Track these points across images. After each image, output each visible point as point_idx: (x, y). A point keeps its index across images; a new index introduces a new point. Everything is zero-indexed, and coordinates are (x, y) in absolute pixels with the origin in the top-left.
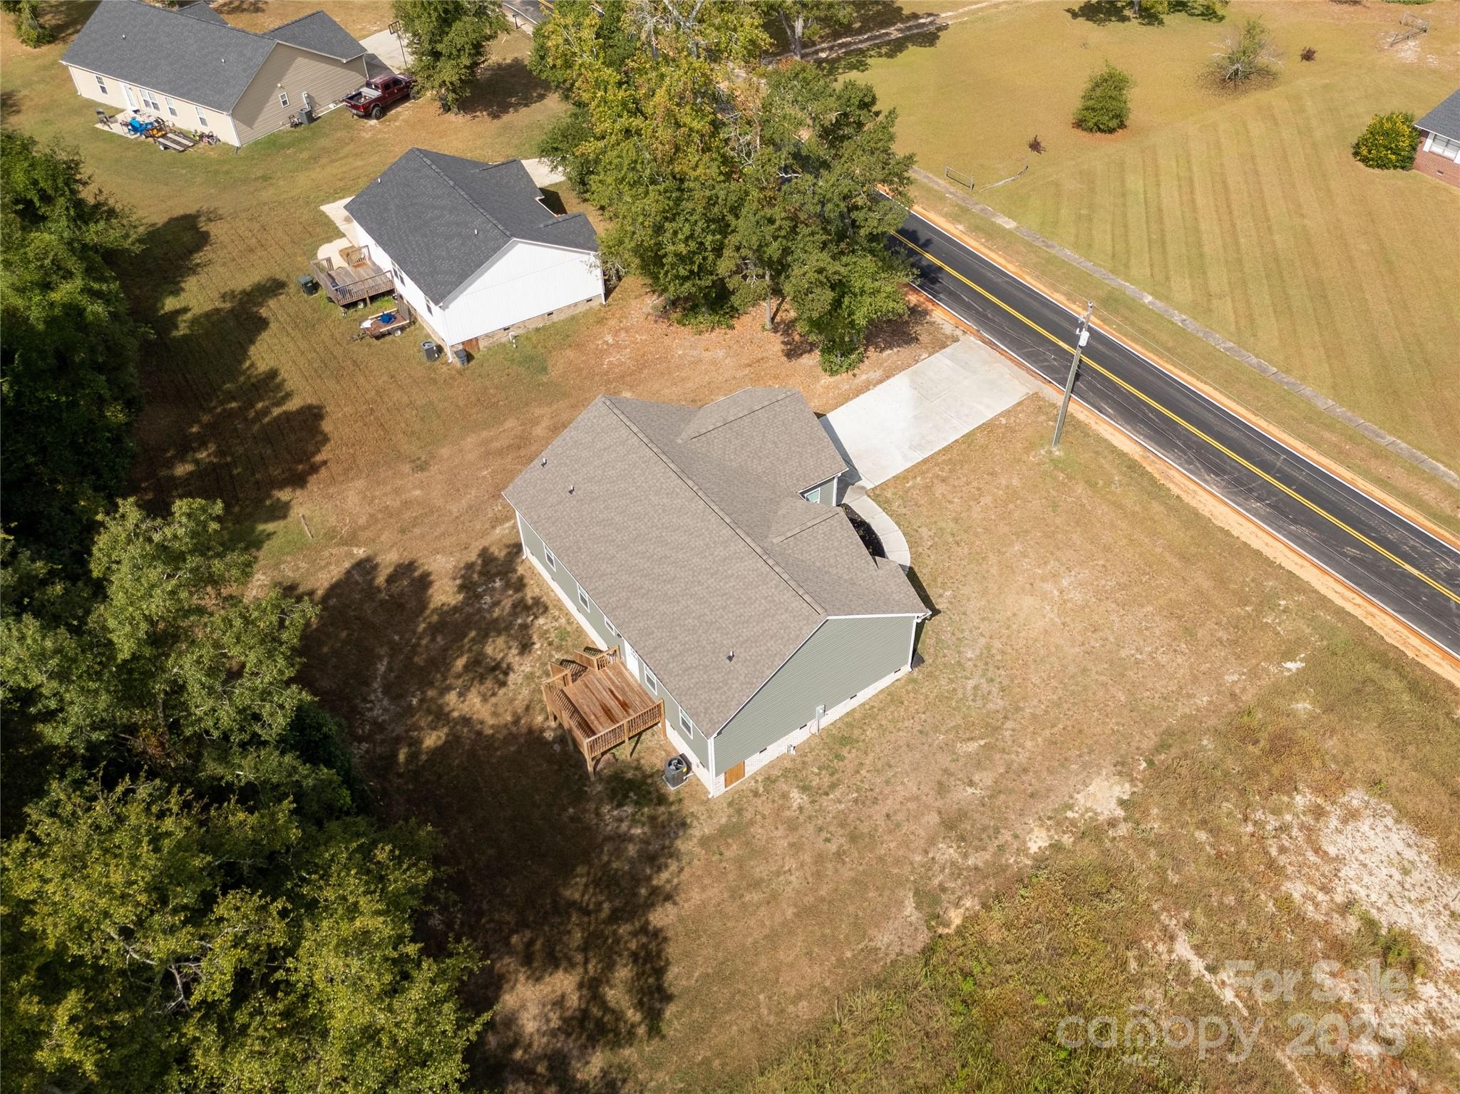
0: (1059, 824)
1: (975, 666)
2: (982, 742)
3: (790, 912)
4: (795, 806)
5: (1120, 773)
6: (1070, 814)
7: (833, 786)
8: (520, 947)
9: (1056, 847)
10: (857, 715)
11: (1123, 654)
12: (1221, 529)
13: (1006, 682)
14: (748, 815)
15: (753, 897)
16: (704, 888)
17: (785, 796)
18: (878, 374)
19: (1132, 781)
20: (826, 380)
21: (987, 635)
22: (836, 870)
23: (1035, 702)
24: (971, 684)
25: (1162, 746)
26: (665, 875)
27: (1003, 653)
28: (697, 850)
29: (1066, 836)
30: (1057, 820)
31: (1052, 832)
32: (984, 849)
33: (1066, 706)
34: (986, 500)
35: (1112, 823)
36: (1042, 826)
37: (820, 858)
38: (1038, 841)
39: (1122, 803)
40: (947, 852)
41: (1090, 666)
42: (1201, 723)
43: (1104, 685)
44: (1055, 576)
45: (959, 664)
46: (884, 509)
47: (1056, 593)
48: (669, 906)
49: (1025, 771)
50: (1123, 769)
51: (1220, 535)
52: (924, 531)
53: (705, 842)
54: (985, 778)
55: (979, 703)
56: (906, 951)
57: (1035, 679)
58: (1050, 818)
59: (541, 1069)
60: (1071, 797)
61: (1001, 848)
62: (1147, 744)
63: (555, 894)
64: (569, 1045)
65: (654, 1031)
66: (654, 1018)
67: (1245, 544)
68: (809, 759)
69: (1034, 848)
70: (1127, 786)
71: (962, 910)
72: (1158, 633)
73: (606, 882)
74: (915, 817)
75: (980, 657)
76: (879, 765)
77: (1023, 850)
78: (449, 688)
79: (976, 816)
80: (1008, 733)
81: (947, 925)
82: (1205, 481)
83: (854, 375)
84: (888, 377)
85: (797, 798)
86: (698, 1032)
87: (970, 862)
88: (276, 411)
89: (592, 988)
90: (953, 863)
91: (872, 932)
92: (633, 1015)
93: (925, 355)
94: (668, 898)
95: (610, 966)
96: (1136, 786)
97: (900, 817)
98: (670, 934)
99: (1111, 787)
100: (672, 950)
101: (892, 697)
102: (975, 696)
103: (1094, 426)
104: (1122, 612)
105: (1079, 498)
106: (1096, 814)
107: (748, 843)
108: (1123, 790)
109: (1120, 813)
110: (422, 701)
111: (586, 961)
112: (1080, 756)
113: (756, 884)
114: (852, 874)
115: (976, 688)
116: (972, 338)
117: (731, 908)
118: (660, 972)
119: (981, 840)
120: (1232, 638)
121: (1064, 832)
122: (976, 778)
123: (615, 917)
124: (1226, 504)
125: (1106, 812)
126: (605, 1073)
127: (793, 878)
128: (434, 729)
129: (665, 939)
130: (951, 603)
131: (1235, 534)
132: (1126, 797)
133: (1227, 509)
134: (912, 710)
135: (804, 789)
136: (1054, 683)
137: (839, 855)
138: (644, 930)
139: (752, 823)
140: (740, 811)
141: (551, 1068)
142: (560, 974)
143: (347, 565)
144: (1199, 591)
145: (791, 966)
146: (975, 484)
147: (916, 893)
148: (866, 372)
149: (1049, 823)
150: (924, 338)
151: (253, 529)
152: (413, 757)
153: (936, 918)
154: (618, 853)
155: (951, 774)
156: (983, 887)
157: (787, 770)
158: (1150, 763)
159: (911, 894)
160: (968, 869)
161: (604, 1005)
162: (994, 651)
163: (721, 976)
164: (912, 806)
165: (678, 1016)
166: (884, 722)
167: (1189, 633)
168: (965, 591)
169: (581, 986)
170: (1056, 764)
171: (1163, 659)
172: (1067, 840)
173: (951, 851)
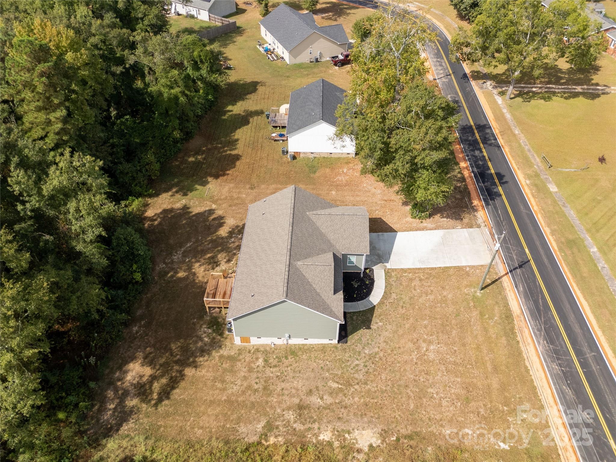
0: (339, 436)
1: (365, 357)
2: (340, 386)
3: (225, 398)
4: (257, 364)
5: (381, 435)
6: (347, 435)
7: (275, 366)
8: (147, 352)
9: (330, 444)
10: (306, 347)
11: (430, 390)
12: (526, 367)
13: (371, 370)
14: (241, 357)
15: (219, 385)
16: (208, 371)
17: (257, 359)
18: (433, 226)
19: (383, 441)
20: (409, 219)
21: (381, 348)
22: (250, 395)
23: (375, 385)
24: (357, 362)
25: (409, 437)
26: (201, 359)
27: (381, 359)
28: (217, 358)
29: (337, 442)
30: (340, 435)
31: (334, 437)
32: (304, 425)
33: (385, 394)
34: (431, 297)
35: (359, 451)
36: (332, 432)
37: (249, 387)
38: (325, 436)
39: (371, 446)
40: (291, 416)
41: (411, 386)
42: (436, 439)
43: (409, 397)
44: (430, 342)
45: (360, 352)
46: (386, 278)
47: (425, 349)
48: (194, 369)
49: (346, 407)
50: (384, 434)
51: (523, 370)
52: (394, 296)
53: (221, 357)
54: (328, 399)
55: (352, 372)
56: (246, 439)
57: (383, 376)
58: (338, 431)
59: (120, 392)
60: (353, 430)
61: (309, 429)
62: (403, 431)
63: (169, 343)
64: (133, 391)
65: (156, 405)
66: (160, 400)
67: (532, 380)
68: (276, 352)
69: (321, 437)
70: (379, 441)
71: (276, 440)
72: (453, 391)
73: (185, 350)
74: (291, 396)
75: (370, 355)
76: (297, 369)
77: (316, 435)
78: (199, 261)
79: (312, 411)
80: (352, 389)
81: (266, 441)
82: (539, 342)
83: (422, 222)
84: (435, 229)
85: (260, 362)
86: (167, 415)
87: (295, 425)
88: (228, 152)
89: (153, 378)
90: (289, 421)
91: (241, 424)
92: (155, 396)
93: (459, 227)
94: (196, 367)
95: (162, 376)
96: (382, 444)
97: (286, 392)
98: (186, 379)
99: (373, 437)
100: (182, 384)
101: (323, 348)
102: (354, 368)
103: (507, 291)
104: (445, 373)
105: (471, 317)
106: (357, 443)
107: (232, 366)
108: (376, 441)
109: (366, 449)
110: (189, 261)
111: (159, 370)
112: (372, 417)
113: (223, 381)
114: (254, 400)
115: (357, 365)
116: (487, 230)
117: (209, 383)
118: (173, 388)
119: (306, 420)
120: (486, 415)
121: (338, 440)
122: (325, 397)
123: (176, 362)
124: (539, 358)
125: (361, 445)
126: (133, 407)
127: (235, 387)
128: (184, 271)
129: (183, 379)
130: (378, 328)
131: (531, 373)
132: (374, 445)
133: (538, 360)
134: (326, 358)
135: (266, 361)
136: (389, 383)
137: (256, 390)
138: (180, 372)
139: (240, 360)
140: (240, 354)
141: (123, 394)
142: (149, 368)
143: (207, 209)
144: (489, 387)
145: (209, 415)
146: (432, 288)
147: (268, 422)
148: (427, 223)
149: (336, 432)
150: (466, 221)
151: (194, 185)
152: (172, 276)
153: (265, 436)
154: (196, 342)
155: (318, 390)
156: (290, 437)
157: (266, 351)
158: (398, 439)
159: (265, 421)
160: (292, 427)
161: (151, 386)
162: (377, 356)
163: (187, 403)
164: (294, 391)
165: (166, 405)
166: (312, 356)
167: (468, 401)
168: (389, 327)
169: (151, 376)
170: (360, 413)
171: (444, 403)
172: (336, 444)
173: (292, 417)
